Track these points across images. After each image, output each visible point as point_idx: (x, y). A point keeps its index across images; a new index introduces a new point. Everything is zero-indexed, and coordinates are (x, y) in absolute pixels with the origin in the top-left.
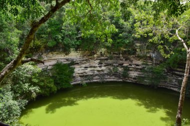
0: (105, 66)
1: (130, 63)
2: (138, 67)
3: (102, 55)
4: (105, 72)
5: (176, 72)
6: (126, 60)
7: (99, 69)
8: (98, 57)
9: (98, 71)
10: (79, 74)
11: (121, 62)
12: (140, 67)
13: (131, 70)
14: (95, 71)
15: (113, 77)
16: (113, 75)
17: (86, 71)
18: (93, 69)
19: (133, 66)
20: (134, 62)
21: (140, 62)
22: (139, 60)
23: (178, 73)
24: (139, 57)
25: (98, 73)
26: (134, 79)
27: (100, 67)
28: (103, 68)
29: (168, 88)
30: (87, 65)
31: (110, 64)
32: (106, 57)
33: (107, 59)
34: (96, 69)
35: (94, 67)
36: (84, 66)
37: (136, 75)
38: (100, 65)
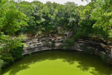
0: (41, 42)
1: (55, 38)
2: (59, 40)
3: (39, 35)
4: (42, 45)
5: (79, 41)
6: (53, 37)
7: (38, 44)
8: (37, 37)
9: (37, 45)
10: (26, 48)
11: (50, 38)
12: (60, 40)
13: (56, 42)
14: (36, 45)
15: (46, 47)
16: (46, 46)
17: (31, 46)
18: (34, 44)
19: (57, 40)
20: (57, 38)
21: (60, 38)
22: (60, 36)
23: (80, 41)
24: (60, 35)
25: (37, 46)
26: (58, 47)
27: (38, 42)
28: (40, 43)
29: (76, 50)
30: (31, 42)
31: (44, 40)
32: (41, 36)
33: (42, 38)
34: (36, 44)
35: (35, 43)
36: (29, 43)
37: (59, 45)
38: (38, 41)
